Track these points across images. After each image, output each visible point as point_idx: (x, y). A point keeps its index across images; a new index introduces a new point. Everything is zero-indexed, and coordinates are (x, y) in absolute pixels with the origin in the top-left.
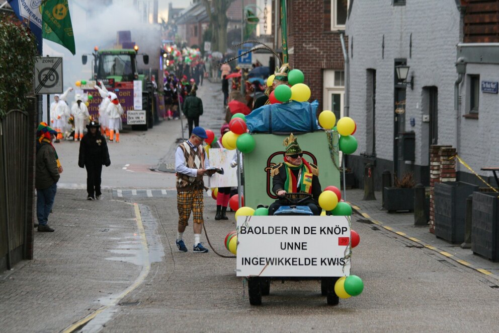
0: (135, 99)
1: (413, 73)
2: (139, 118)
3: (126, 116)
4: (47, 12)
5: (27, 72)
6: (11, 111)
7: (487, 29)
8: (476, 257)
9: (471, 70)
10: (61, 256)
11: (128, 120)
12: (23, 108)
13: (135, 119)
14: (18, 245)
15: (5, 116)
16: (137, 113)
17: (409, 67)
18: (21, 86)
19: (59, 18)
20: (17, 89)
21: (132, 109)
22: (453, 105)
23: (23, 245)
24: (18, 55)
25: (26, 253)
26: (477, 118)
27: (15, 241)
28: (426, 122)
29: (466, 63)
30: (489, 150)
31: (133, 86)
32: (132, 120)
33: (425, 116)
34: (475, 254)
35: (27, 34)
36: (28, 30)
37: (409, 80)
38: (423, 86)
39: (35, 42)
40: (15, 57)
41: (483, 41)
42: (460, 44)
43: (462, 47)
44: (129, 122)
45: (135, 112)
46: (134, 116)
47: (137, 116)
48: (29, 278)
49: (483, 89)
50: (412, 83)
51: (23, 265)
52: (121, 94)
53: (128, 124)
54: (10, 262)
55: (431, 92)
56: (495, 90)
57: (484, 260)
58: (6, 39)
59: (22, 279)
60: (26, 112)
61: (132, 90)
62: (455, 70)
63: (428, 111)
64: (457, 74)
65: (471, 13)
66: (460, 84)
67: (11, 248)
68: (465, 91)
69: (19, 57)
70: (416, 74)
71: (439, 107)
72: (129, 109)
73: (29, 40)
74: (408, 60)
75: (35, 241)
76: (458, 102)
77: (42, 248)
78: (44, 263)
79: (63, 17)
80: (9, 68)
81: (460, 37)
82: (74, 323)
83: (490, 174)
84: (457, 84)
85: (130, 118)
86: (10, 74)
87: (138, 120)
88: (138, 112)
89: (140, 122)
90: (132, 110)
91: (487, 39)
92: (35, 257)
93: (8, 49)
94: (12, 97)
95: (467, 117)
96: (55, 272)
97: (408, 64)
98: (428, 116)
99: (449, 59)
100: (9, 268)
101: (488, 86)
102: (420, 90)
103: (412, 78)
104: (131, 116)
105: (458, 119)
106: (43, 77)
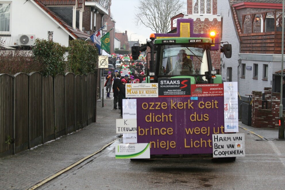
0: (227, 115)
1: (224, 63)
2: (233, 146)
3: (211, 143)
4: (103, 41)
5: (95, 60)
6: (90, 73)
7: (248, 49)
8: (243, 124)
9: (243, 62)
10: (105, 121)
11: (214, 150)
12: (93, 72)
13: (226, 149)
14: (91, 118)
15: (87, 75)
16: (229, 138)
17: (223, 61)
18: (93, 65)
19: (107, 42)
20: (91, 66)
21: (222, 131)
22: (237, 74)
23: (93, 118)
24: (92, 54)
25: (94, 120)
26: (245, 78)
27: (90, 116)
28: (228, 79)
29: (241, 60)
30: (248, 89)
31: (223, 91)
32: (221, 150)
33: (228, 77)
34: (242, 123)
35: (95, 48)
36: (96, 46)
37: (223, 65)
38: (227, 67)
39: (98, 50)
40: (91, 55)
41: (247, 53)
42: (239, 54)
43: (240, 55)
44: (216, 153)
45: (227, 136)
46: (225, 143)
47: (229, 142)
48: (94, 128)
49: (247, 68)
50: (224, 66)
51: (92, 124)
52: (201, 104)
53: (214, 156)
54: (88, 123)
55: (230, 69)
56: (250, 69)
57: (245, 125)
58: (88, 49)
59: (92, 129)
60: (94, 74)
61: (221, 99)
62: (238, 62)
63: (229, 76)
64: (238, 64)
65: (243, 44)
66: (239, 67)
67: (89, 119)
68: (241, 69)
69: (92, 55)
70: (225, 63)
71: (232, 74)
72: (216, 131)
73: (96, 50)
74: (223, 58)
75: (97, 116)
76: (238, 73)
77: (99, 119)
78: (99, 124)
79: (108, 42)
80: (89, 59)
81: (239, 51)
82: (108, 144)
83: (248, 97)
84: (238, 67)
85: (218, 147)
86: (89, 61)
87: (231, 149)
88: (232, 136)
89: (235, 153)
90: (220, 133)
91: (248, 52)
92: (97, 121)
93: (89, 53)
94: (90, 68)
95: (241, 78)
96: (103, 127)
97: (223, 60)
98: (229, 77)
99: (236, 58)
100: (88, 125)
101: (248, 68)
102: (226, 69)
103: (224, 64)
104: (220, 143)
105: (238, 78)
106: (101, 62)
